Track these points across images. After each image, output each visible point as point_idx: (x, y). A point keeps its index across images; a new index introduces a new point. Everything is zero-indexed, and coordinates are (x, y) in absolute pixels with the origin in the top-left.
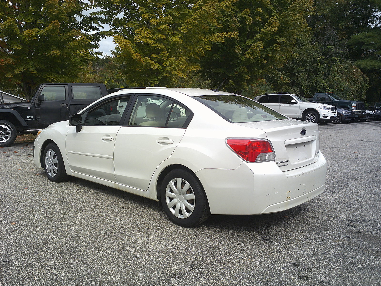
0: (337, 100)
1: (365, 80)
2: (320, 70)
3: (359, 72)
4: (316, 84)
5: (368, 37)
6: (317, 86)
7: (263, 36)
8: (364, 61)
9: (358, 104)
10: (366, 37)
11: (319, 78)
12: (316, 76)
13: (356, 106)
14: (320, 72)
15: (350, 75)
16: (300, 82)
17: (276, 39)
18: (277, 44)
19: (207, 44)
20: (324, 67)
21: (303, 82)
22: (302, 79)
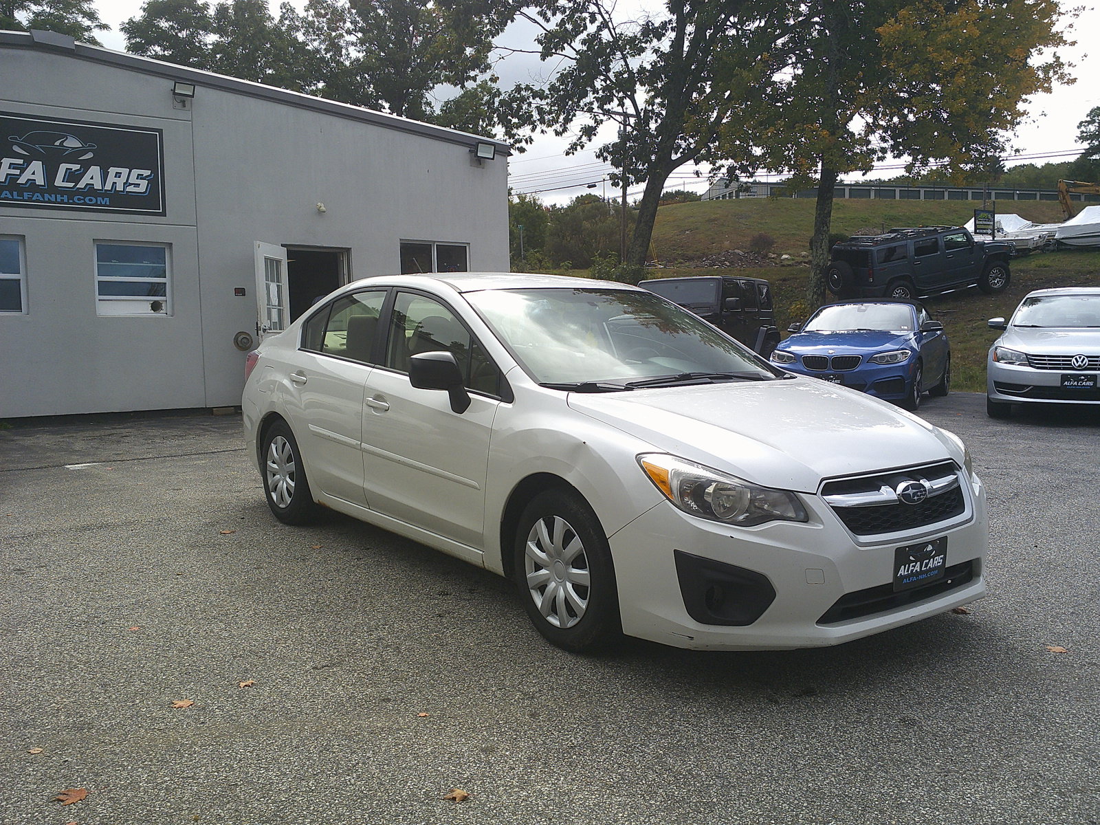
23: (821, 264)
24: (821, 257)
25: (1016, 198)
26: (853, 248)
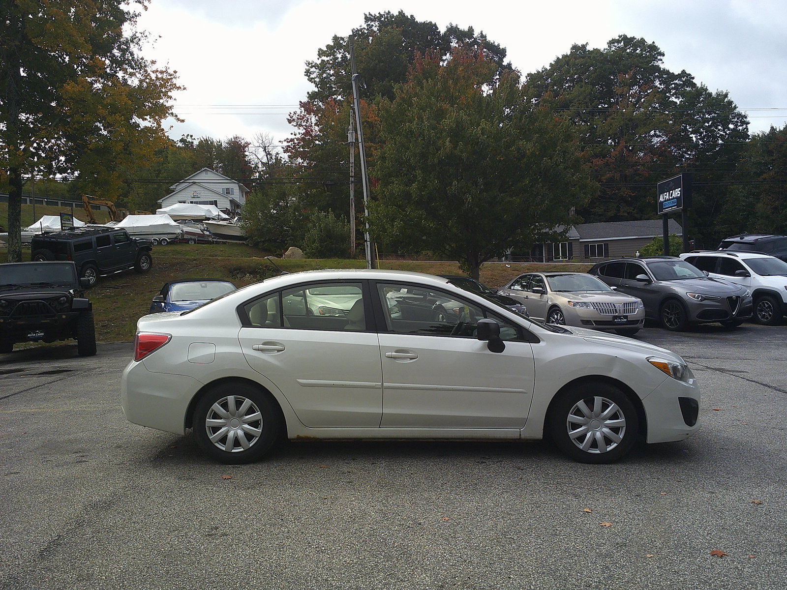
23: (17, 250)
24: (17, 245)
25: (44, 203)
26: (52, 240)
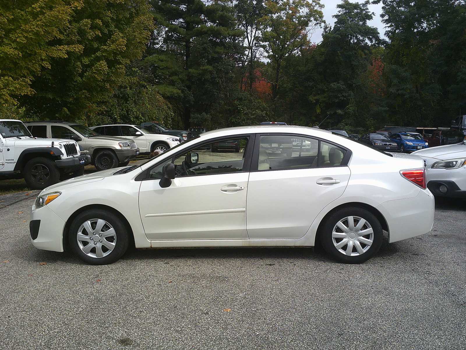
0: (166, 131)
1: (169, 108)
2: (130, 96)
3: (161, 99)
4: (127, 112)
5: (162, 61)
6: (129, 114)
7: (106, 54)
8: (161, 87)
9: (188, 133)
10: (159, 60)
11: (130, 106)
12: (126, 103)
13: (187, 136)
14: (130, 98)
15: (156, 102)
16: (111, 110)
17: (119, 60)
18: (121, 66)
19: (45, 60)
20: (133, 92)
21: (114, 109)
22: (112, 106)
